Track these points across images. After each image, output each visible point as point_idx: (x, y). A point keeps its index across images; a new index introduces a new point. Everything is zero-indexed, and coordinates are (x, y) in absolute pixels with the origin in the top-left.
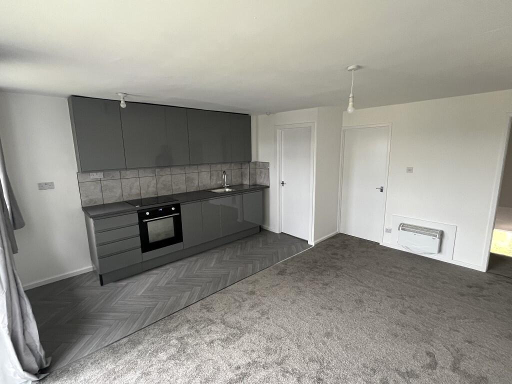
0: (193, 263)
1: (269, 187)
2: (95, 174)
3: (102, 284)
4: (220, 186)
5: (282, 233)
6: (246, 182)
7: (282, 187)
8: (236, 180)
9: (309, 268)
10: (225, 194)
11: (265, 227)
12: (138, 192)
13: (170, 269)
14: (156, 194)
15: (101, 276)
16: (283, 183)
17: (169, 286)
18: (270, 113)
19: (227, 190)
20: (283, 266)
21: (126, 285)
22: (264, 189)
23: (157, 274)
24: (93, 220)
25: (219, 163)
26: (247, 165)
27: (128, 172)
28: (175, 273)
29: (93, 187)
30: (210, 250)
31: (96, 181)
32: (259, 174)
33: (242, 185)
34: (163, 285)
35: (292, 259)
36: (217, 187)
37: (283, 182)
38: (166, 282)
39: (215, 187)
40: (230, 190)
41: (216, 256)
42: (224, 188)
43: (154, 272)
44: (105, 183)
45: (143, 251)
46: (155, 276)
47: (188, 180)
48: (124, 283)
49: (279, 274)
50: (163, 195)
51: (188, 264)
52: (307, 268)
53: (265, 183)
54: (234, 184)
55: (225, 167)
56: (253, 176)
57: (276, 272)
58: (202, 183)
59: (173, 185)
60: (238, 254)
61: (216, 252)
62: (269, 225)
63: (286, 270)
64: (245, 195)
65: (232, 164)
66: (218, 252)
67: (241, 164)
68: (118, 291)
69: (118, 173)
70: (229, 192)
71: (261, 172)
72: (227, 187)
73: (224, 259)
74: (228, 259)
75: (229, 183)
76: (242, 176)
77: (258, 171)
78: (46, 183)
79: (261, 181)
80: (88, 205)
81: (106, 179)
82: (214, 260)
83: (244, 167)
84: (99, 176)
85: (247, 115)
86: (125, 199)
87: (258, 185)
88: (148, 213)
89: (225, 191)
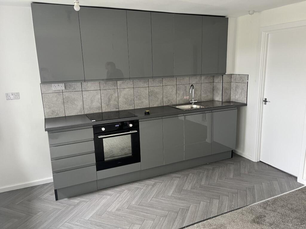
0: (150, 187)
1: (246, 105)
2: (56, 85)
3: (57, 199)
4: (186, 102)
5: (260, 161)
6: (218, 98)
7: (264, 105)
8: (206, 95)
9: (299, 218)
10: (192, 111)
11: (239, 152)
12: (99, 105)
13: (125, 191)
14: (116, 108)
15: (56, 191)
16: (265, 101)
17: (119, 213)
18: (254, 12)
19: (195, 106)
20: (261, 210)
21: (78, 204)
22: (240, 107)
23: (111, 195)
24: (48, 133)
25: (187, 76)
26: (220, 78)
27: (90, 84)
28: (128, 198)
29: (55, 99)
30: (171, 173)
31: (58, 92)
32: (234, 88)
33: (212, 101)
34: (114, 211)
35: (275, 201)
36: (183, 103)
37: (266, 99)
38: (117, 207)
39: (182, 102)
40: (198, 107)
41: (176, 182)
42: (191, 104)
43: (109, 192)
44: (66, 94)
45: (98, 169)
46: (109, 197)
47: (151, 94)
48: (76, 201)
49: (254, 221)
50: (123, 109)
51: (144, 188)
52: (296, 218)
53: (242, 100)
54: (203, 100)
55: (194, 81)
56: (226, 91)
57: (251, 217)
58: (167, 98)
59: (135, 99)
60: (203, 183)
61: (178, 177)
62: (243, 150)
63: (265, 216)
64: (216, 114)
65: (203, 78)
66: (180, 178)
67: (213, 77)
68: (69, 209)
69: (79, 84)
70: (196, 109)
71: (237, 87)
72: (195, 104)
73: (185, 188)
74: (189, 189)
75: (197, 99)
76: (213, 90)
77: (233, 85)
78: (12, 93)
79: (236, 97)
80: (50, 117)
81: (67, 91)
82: (174, 187)
83: (216, 80)
84: (61, 87)
85: (224, 17)
86: (86, 112)
87: (233, 102)
88: (103, 129)
89: (192, 108)
